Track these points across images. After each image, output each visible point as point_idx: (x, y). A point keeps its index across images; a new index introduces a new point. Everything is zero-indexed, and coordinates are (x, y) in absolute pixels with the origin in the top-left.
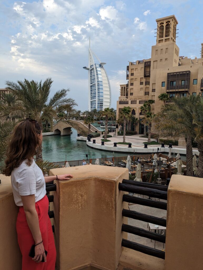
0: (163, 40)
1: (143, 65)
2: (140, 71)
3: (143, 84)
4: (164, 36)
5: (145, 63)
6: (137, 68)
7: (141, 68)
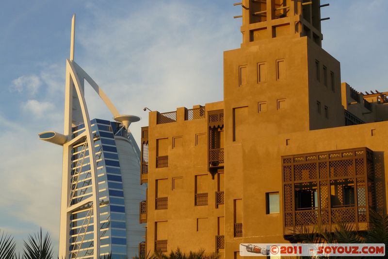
0: (265, 29)
1: (202, 126)
2: (192, 146)
3: (205, 203)
4: (269, 15)
5: (209, 116)
6: (179, 137)
7: (197, 137)
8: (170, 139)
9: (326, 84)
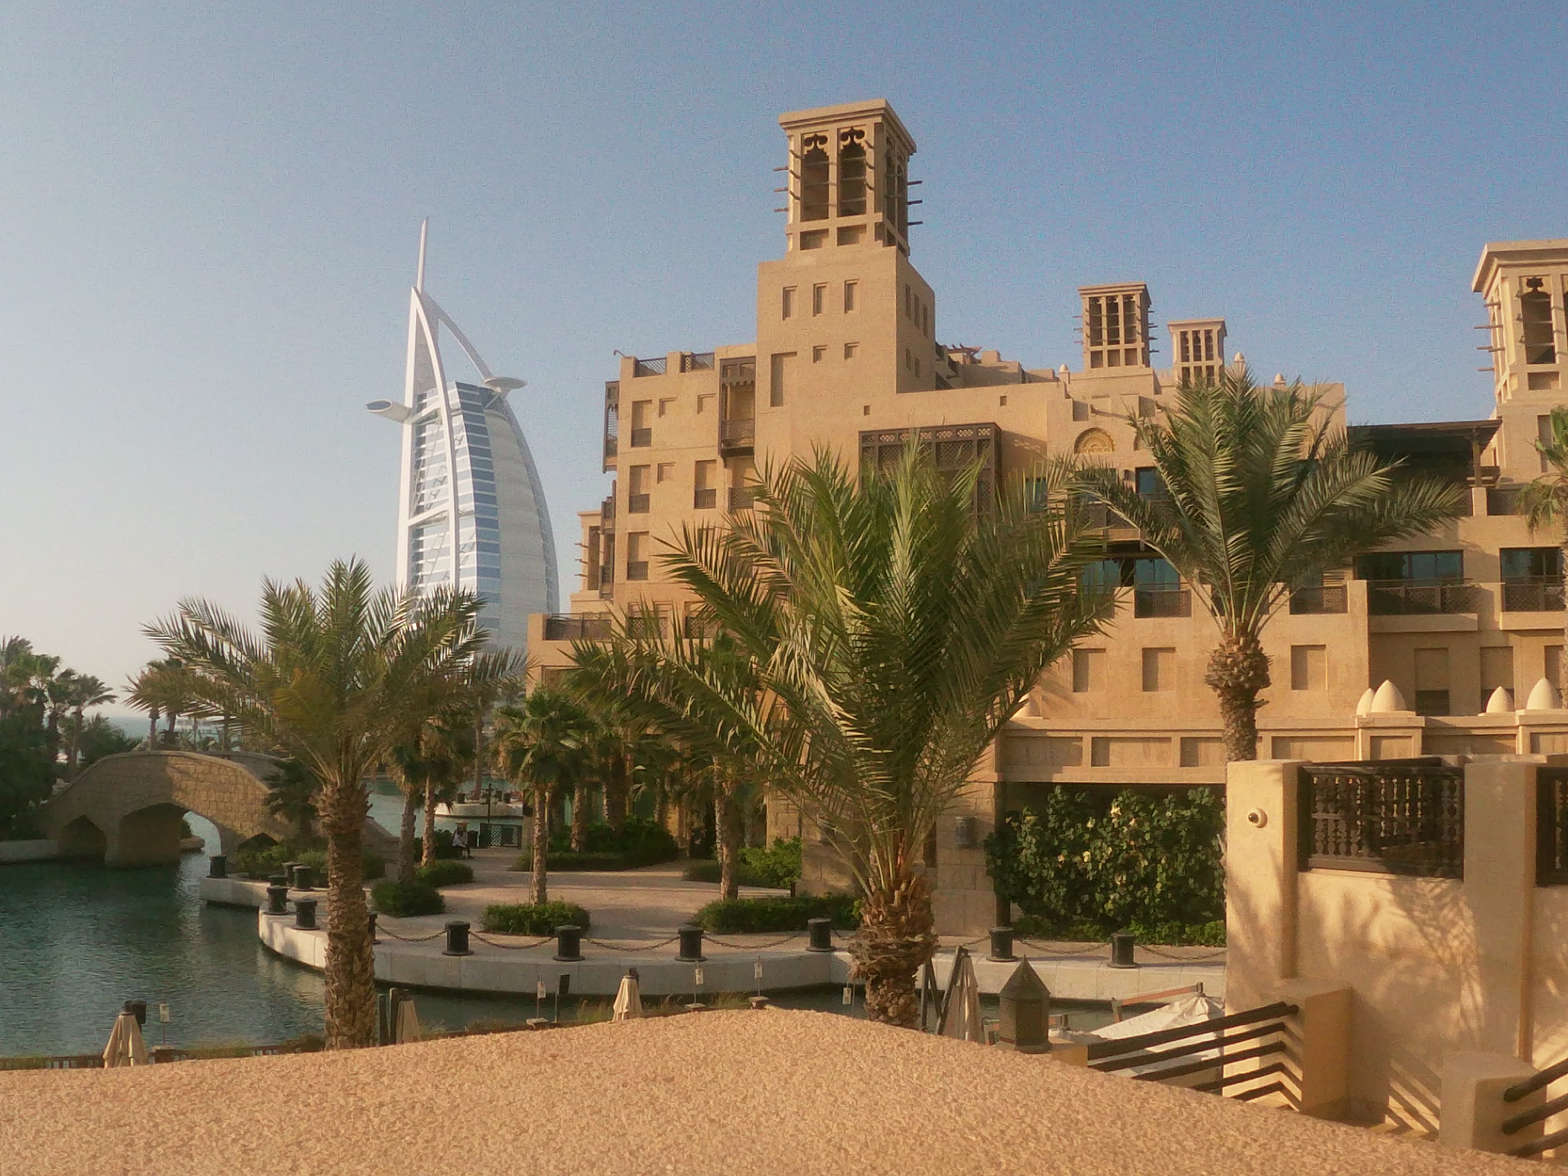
0: (826, 232)
1: (710, 381)
2: (692, 414)
3: (713, 505)
4: (833, 211)
5: (724, 369)
6: (672, 399)
7: (700, 399)
8: (656, 403)
9: (917, 324)
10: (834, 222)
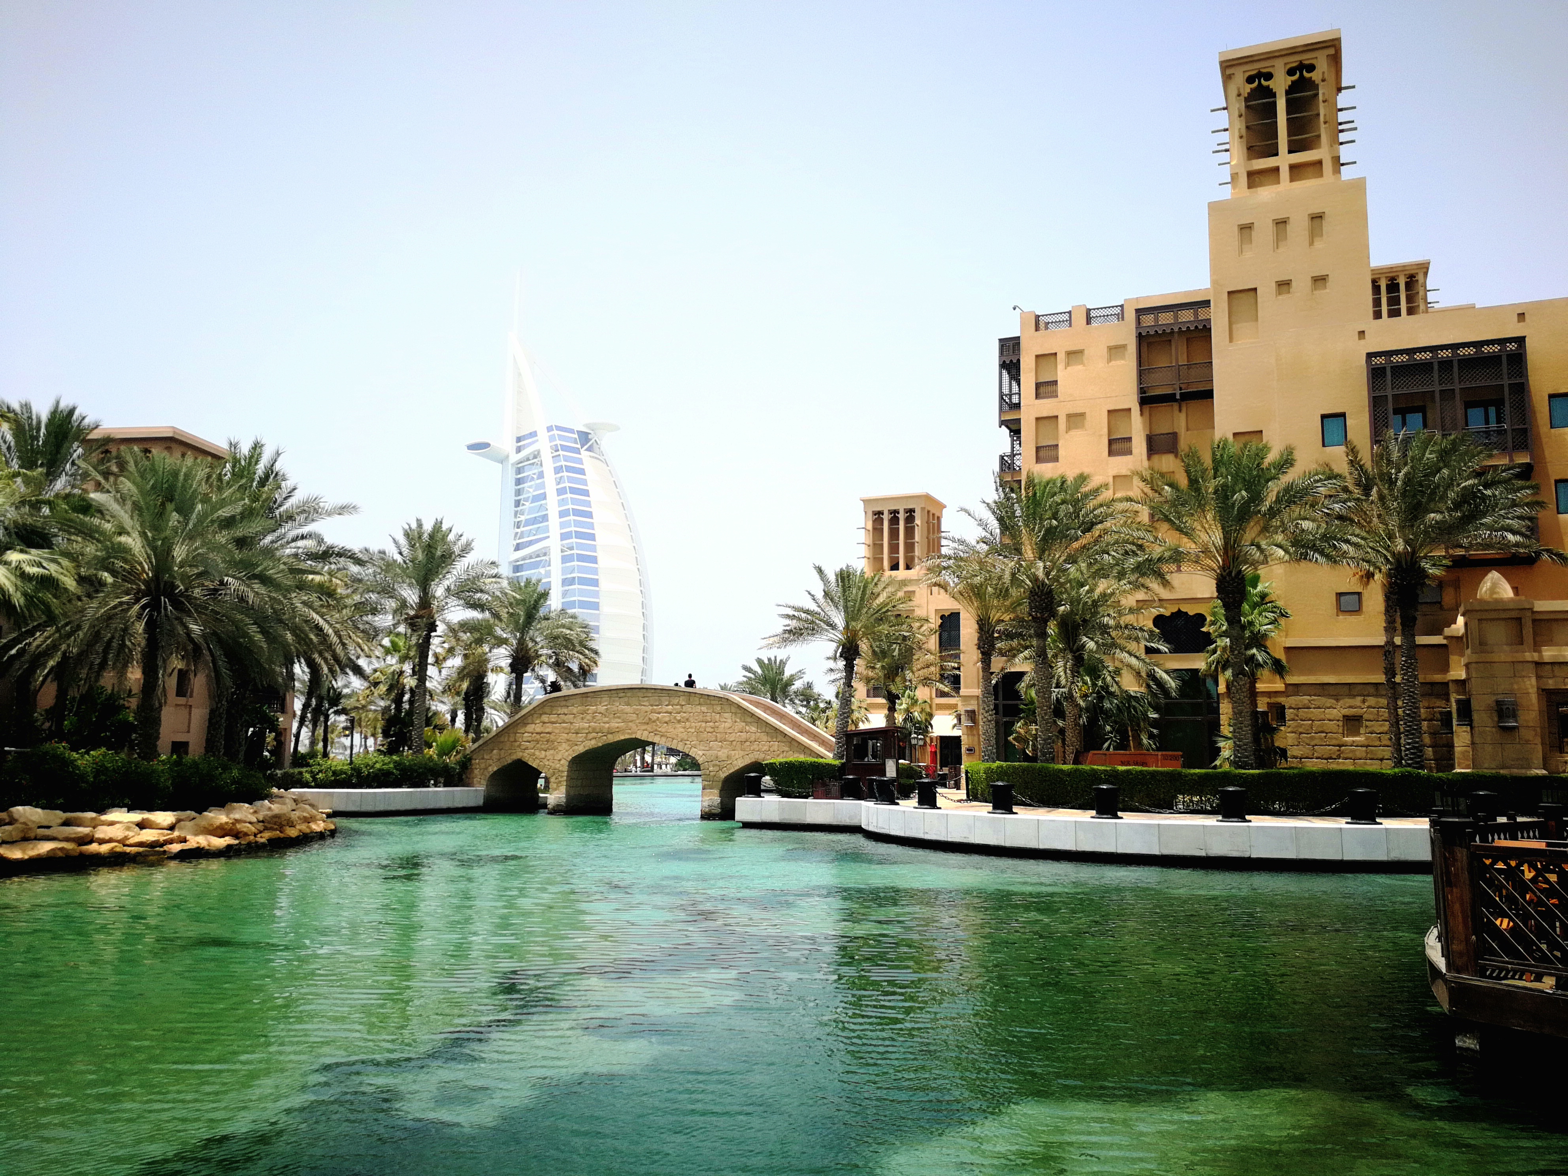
0: (1277, 169)
1: (1123, 332)
2: (1103, 365)
3: (1129, 452)
4: (1283, 148)
5: (1141, 317)
6: (1079, 351)
7: (1112, 350)
8: (1063, 356)
10: (1284, 159)
